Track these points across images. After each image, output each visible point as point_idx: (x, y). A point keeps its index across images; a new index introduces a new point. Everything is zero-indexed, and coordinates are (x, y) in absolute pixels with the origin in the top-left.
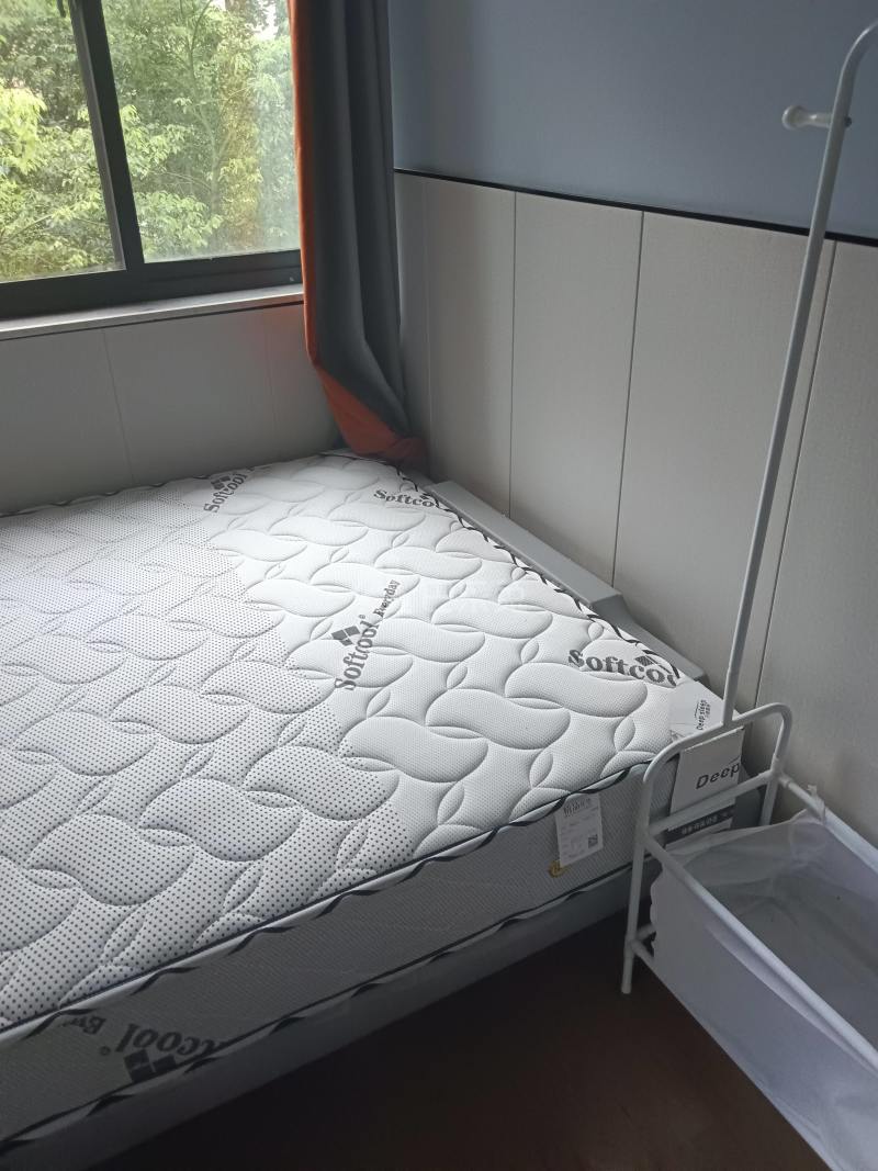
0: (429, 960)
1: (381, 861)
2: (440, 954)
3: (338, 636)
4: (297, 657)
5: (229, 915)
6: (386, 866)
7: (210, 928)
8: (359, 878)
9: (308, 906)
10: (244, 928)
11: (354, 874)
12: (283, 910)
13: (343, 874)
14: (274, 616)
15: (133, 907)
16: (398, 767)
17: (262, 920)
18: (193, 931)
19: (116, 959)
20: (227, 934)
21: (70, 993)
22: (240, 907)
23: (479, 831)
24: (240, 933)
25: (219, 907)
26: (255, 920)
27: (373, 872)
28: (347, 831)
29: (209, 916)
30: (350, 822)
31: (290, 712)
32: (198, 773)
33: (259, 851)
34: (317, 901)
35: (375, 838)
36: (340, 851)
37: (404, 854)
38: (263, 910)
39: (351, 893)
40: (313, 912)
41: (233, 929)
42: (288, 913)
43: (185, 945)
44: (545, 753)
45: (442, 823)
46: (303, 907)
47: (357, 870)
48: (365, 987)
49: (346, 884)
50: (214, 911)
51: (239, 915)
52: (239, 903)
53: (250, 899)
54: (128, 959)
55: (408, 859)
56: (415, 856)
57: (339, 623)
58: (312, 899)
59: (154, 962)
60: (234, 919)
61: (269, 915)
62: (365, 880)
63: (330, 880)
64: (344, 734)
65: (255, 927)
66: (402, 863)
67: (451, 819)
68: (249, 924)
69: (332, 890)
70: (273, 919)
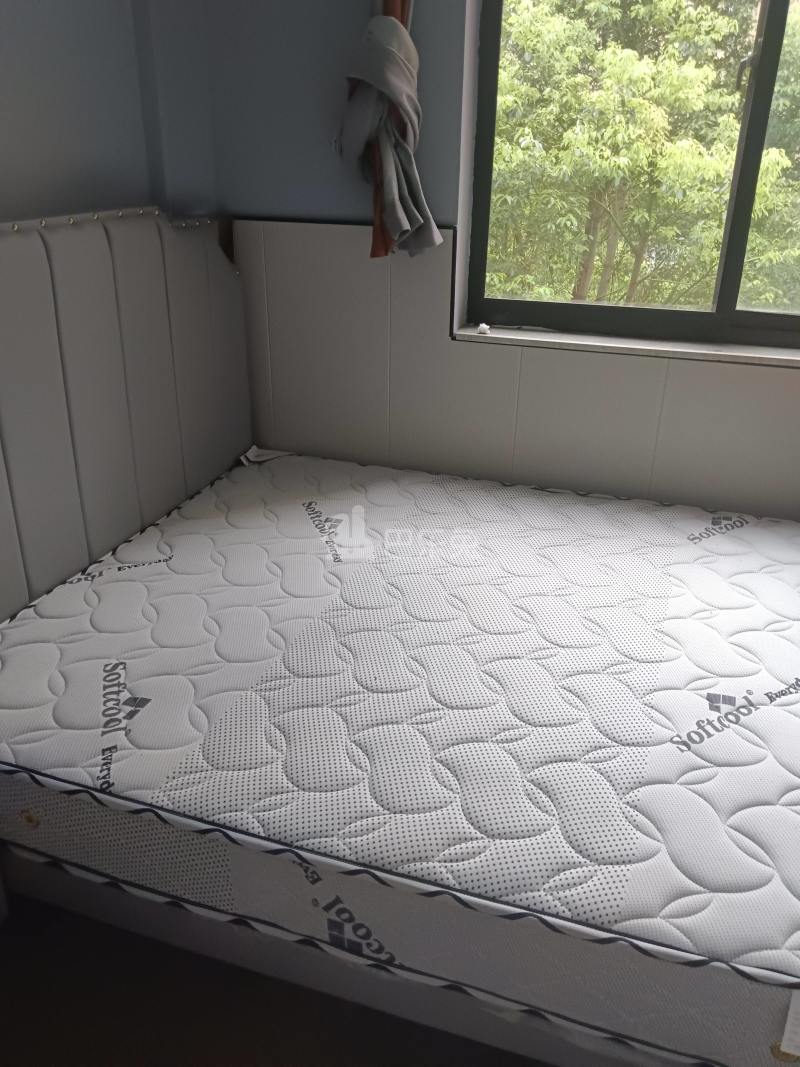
0: (605, 1035)
1: (581, 910)
2: (618, 1039)
4: (657, 698)
5: (437, 864)
6: (583, 917)
7: (418, 864)
8: (553, 911)
9: (498, 902)
10: (441, 882)
11: (552, 904)
12: (477, 891)
13: (543, 897)
14: (669, 652)
15: (386, 812)
16: (666, 843)
17: (457, 886)
18: (405, 857)
19: (348, 840)
20: (427, 878)
21: (306, 842)
22: (449, 865)
23: (693, 949)
24: (435, 883)
25: (435, 853)
26: (452, 882)
27: (568, 914)
28: (575, 865)
29: (423, 854)
30: (585, 860)
31: (613, 739)
32: (505, 745)
33: (496, 832)
34: (507, 903)
35: (592, 888)
36: (557, 878)
37: (605, 919)
38: (463, 879)
39: (538, 917)
40: (498, 910)
41: (432, 877)
42: (479, 896)
43: (393, 864)
45: (664, 918)
46: (493, 899)
47: (557, 902)
48: (533, 1012)
49: (539, 907)
50: (429, 854)
51: (444, 870)
52: (451, 861)
53: (460, 864)
54: (353, 845)
55: (606, 926)
56: (615, 927)
57: (722, 688)
58: (504, 898)
59: (366, 860)
60: (438, 870)
61: (464, 886)
62: (557, 916)
63: (530, 894)
64: (642, 784)
65: (448, 887)
66: (599, 925)
67: (675, 920)
68: (446, 882)
69: (525, 903)
70: (466, 892)
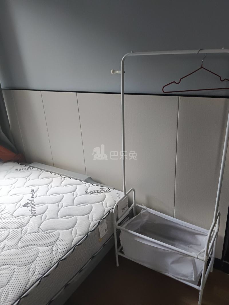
0: (78, 273)
1: (65, 251)
2: (81, 271)
3: (24, 206)
4: (15, 214)
5: (32, 278)
6: (66, 251)
7: (29, 282)
8: (61, 257)
10: (38, 279)
11: (59, 256)
12: (46, 271)
13: (57, 258)
14: (3, 207)
15: (4, 287)
16: (57, 230)
17: (42, 275)
18: (25, 285)
19: (6, 301)
20: (34, 282)
22: (34, 275)
23: (84, 236)
24: (37, 281)
25: (29, 277)
26: (40, 276)
27: (64, 254)
28: (53, 248)
29: (27, 280)
30: (52, 246)
31: (21, 227)
33: (32, 261)
34: (53, 266)
36: (53, 253)
37: (69, 247)
38: (41, 273)
39: (61, 260)
40: (54, 268)
41: (35, 280)
42: (47, 271)
43: (24, 289)
44: (90, 214)
45: (75, 237)
46: (50, 268)
47: (60, 255)
48: (66, 286)
49: (58, 259)
50: (28, 278)
51: (35, 277)
52: (34, 274)
53: (36, 272)
54: (10, 300)
55: (71, 248)
56: (72, 247)
57: (23, 202)
58: (52, 266)
59: (18, 297)
61: (43, 273)
62: (63, 257)
63: (54, 260)
64: (39, 227)
65: (40, 278)
66: (70, 249)
67: (77, 236)
68: (39, 277)
69: (56, 262)
70: (44, 274)
